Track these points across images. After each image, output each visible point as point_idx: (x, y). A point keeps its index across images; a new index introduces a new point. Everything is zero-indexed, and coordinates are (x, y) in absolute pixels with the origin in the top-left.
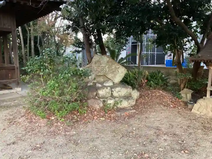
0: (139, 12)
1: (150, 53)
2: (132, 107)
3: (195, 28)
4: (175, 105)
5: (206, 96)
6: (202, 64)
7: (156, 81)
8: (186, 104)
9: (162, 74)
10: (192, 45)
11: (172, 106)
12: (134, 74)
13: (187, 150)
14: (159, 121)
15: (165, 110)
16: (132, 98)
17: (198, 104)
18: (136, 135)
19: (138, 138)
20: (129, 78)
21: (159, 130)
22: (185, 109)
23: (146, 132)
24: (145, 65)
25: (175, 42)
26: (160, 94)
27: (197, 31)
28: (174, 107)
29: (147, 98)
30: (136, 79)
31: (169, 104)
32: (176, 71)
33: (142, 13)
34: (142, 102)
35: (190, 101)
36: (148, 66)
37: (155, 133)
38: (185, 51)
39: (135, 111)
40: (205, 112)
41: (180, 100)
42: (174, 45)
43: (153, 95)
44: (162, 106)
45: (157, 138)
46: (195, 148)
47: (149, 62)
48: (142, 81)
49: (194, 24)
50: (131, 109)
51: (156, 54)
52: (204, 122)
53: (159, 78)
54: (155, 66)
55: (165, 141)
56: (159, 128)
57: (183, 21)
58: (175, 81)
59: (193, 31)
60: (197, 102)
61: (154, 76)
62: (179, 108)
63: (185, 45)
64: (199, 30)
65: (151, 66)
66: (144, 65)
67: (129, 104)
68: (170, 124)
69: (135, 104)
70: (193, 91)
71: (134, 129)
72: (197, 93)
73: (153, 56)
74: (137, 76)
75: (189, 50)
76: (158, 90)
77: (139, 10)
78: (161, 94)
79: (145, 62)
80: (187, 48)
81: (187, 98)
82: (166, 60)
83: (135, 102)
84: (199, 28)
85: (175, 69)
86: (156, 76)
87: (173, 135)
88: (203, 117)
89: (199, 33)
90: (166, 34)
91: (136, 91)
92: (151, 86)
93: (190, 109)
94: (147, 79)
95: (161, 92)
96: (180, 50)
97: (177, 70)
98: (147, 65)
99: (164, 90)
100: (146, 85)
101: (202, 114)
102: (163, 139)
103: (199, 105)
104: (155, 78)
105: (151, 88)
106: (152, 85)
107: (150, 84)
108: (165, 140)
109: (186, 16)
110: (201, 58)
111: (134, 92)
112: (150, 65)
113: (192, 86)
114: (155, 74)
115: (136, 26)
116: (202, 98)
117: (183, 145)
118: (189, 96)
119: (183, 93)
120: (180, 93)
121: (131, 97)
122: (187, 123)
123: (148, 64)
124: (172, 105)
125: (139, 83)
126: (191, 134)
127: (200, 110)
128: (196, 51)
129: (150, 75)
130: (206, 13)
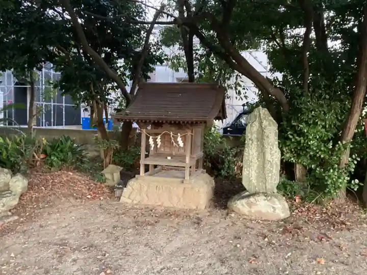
0: (21, 27)
1: (52, 104)
2: (10, 211)
3: (122, 69)
4: (95, 194)
5: (139, 174)
6: (135, 125)
7: (62, 156)
8: (112, 189)
9: (73, 142)
10: (119, 95)
11: (89, 197)
12: (18, 144)
13: (110, 268)
14: (66, 226)
15: (77, 206)
16: (10, 193)
17: (129, 187)
18: (15, 267)
19: (20, 271)
20: (5, 153)
21: (65, 244)
22: (110, 198)
23: (38, 256)
24: (44, 127)
25: (92, 89)
26: (69, 178)
27: (125, 75)
28: (93, 198)
29: (43, 188)
30: (22, 154)
31: (84, 195)
32: (97, 137)
33: (27, 29)
34: (32, 197)
35: (119, 184)
36: (49, 127)
37: (57, 252)
38: (109, 104)
39: (16, 218)
40: (138, 198)
41: (103, 185)
42: (91, 93)
43: (56, 181)
44: (72, 199)
45: (60, 262)
46: (122, 261)
47: (52, 120)
48: (34, 157)
49: (121, 62)
50: (8, 217)
51: (65, 106)
52: (138, 214)
53: (67, 149)
54: (64, 127)
55: (75, 263)
56: (64, 241)
57: (103, 56)
58: (96, 154)
59: (119, 73)
60: (128, 185)
61: (59, 146)
62: (102, 198)
63: (108, 94)
64: (128, 73)
65: (55, 127)
66: (42, 125)
67: (3, 206)
68: (85, 230)
69: (17, 203)
70: (122, 168)
71: (13, 255)
72: (128, 170)
73: (58, 110)
74: (24, 149)
75: (114, 103)
76: (65, 172)
77: (22, 22)
78: (71, 178)
79: (44, 120)
80: (111, 100)
81: (114, 181)
82: (83, 118)
83: (18, 199)
84: (127, 71)
85: (95, 132)
86: (61, 146)
87: (88, 248)
88: (136, 206)
89: (128, 77)
90: (76, 74)
91: (19, 177)
92: (52, 165)
93: (118, 197)
94: (45, 152)
95: (71, 174)
96: (101, 101)
97: (99, 135)
98: (48, 125)
99: (76, 171)
100: (43, 164)
101: (135, 202)
102: (70, 260)
103: (131, 188)
104: (59, 149)
105: (52, 169)
106: (54, 163)
107: (49, 162)
108: (75, 261)
109: (107, 49)
110: (129, 116)
111: (14, 179)
112: (54, 125)
113: (122, 159)
114: (59, 143)
115: (16, 52)
116: (134, 177)
117: (105, 261)
118: (117, 176)
119: (107, 173)
120: (102, 172)
121: (9, 190)
122: (112, 223)
123: (50, 125)
124: (89, 195)
125: (28, 161)
126: (117, 238)
127: (132, 197)
128: (125, 105)
129: (51, 144)
130: (135, 48)
